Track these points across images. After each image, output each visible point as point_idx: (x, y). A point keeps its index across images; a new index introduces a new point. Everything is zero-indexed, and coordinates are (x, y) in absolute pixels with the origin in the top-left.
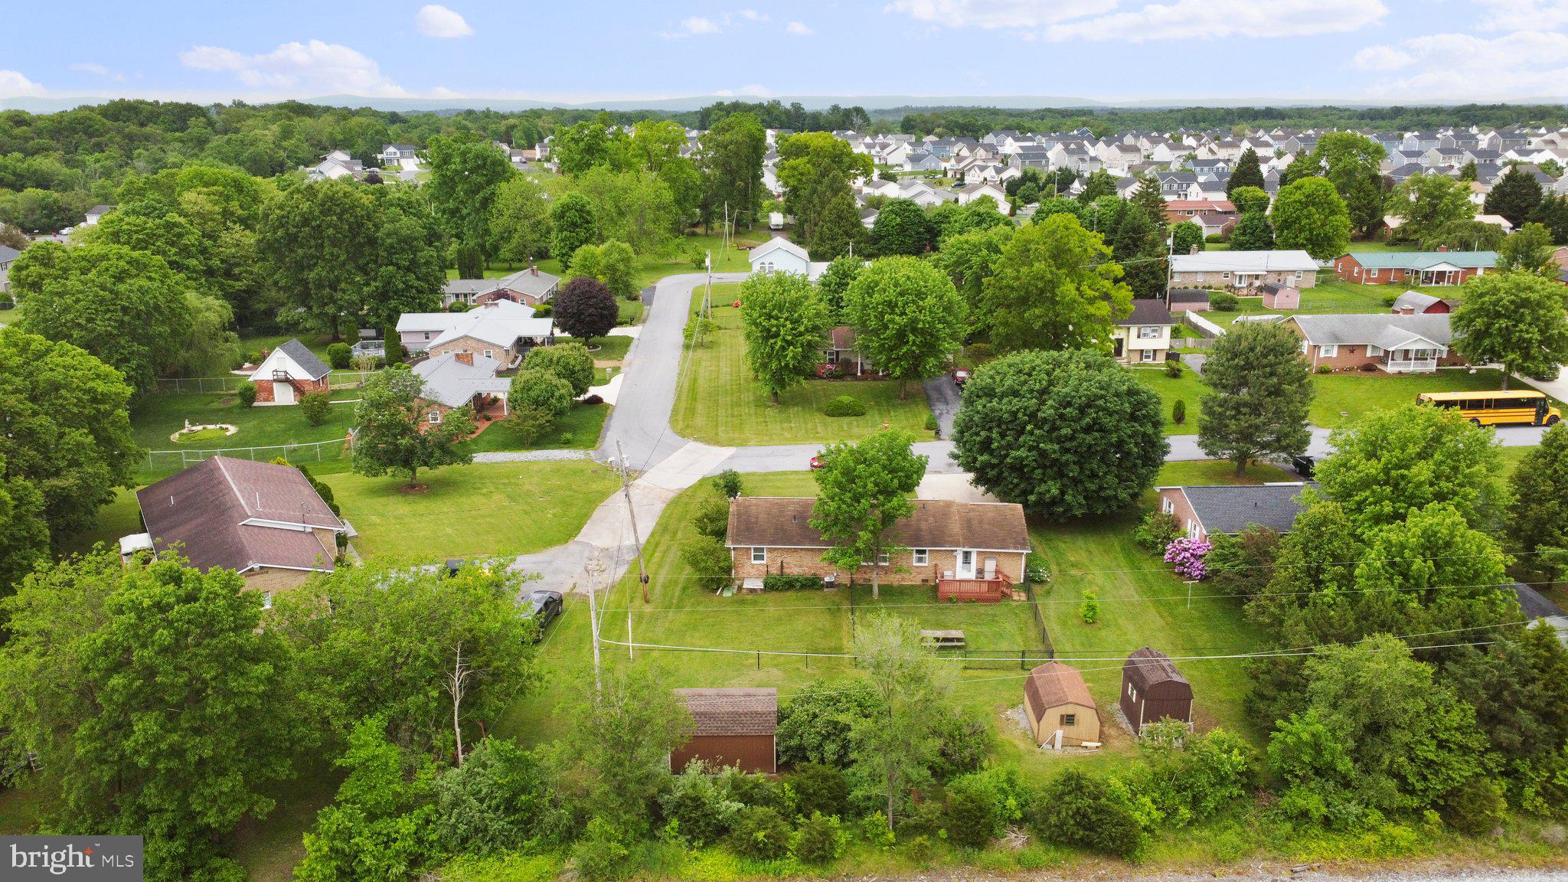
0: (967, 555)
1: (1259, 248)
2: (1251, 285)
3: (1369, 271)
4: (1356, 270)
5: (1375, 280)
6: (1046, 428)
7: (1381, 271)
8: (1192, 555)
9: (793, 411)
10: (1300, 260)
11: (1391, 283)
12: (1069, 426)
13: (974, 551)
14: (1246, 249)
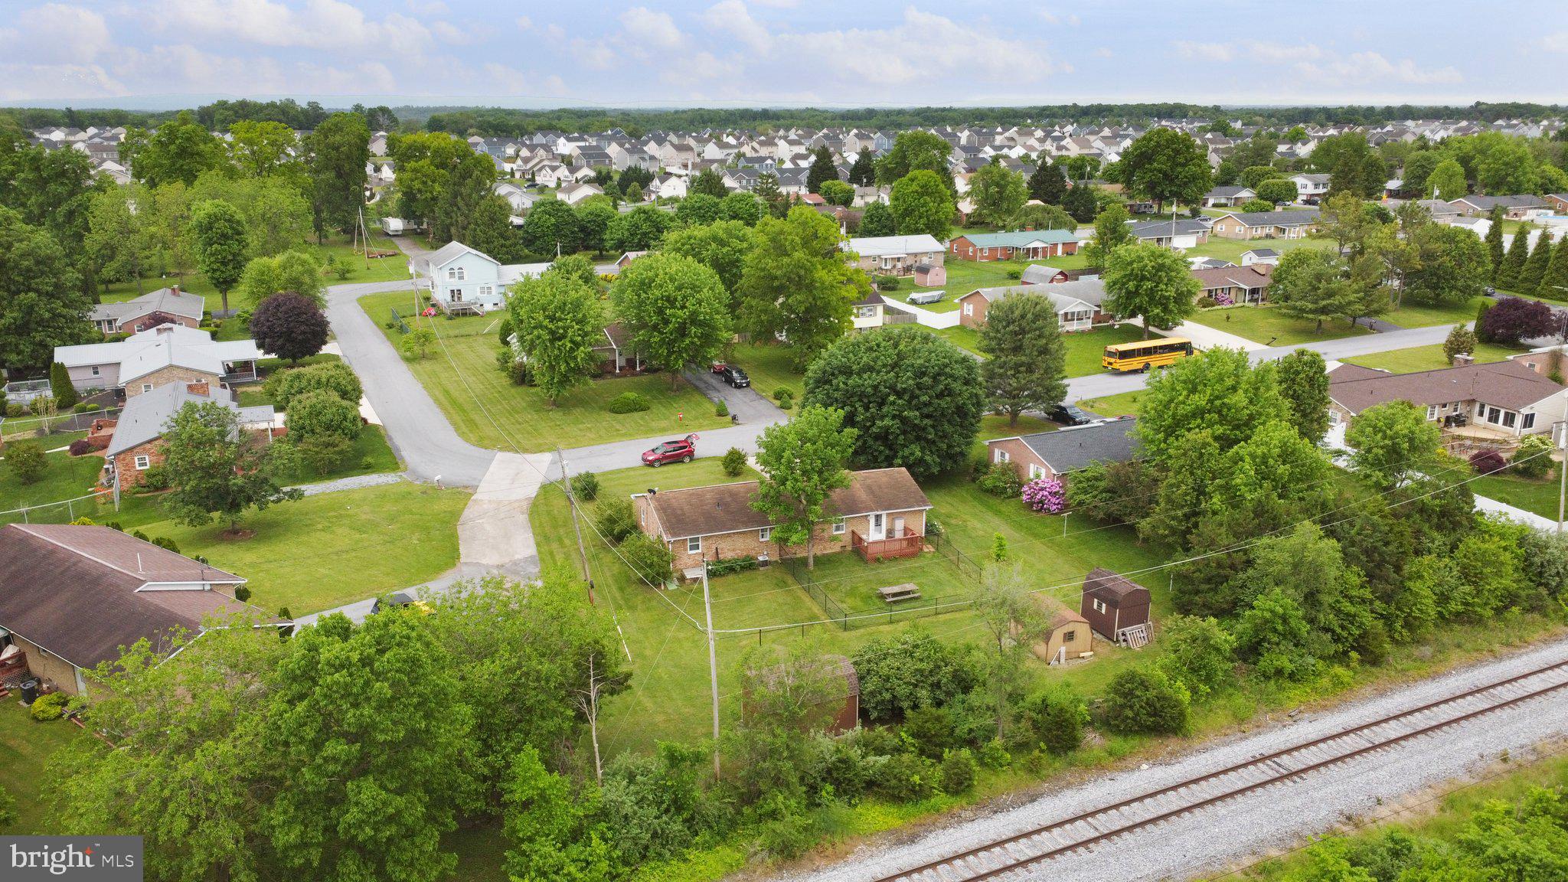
0: (878, 518)
1: (886, 235)
2: (894, 266)
3: (982, 250)
4: (971, 249)
5: (986, 258)
6: (906, 397)
7: (990, 249)
8: (1050, 493)
9: (577, 412)
10: (925, 243)
11: (998, 259)
12: (926, 394)
13: (884, 513)
14: (875, 236)
